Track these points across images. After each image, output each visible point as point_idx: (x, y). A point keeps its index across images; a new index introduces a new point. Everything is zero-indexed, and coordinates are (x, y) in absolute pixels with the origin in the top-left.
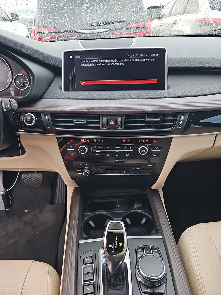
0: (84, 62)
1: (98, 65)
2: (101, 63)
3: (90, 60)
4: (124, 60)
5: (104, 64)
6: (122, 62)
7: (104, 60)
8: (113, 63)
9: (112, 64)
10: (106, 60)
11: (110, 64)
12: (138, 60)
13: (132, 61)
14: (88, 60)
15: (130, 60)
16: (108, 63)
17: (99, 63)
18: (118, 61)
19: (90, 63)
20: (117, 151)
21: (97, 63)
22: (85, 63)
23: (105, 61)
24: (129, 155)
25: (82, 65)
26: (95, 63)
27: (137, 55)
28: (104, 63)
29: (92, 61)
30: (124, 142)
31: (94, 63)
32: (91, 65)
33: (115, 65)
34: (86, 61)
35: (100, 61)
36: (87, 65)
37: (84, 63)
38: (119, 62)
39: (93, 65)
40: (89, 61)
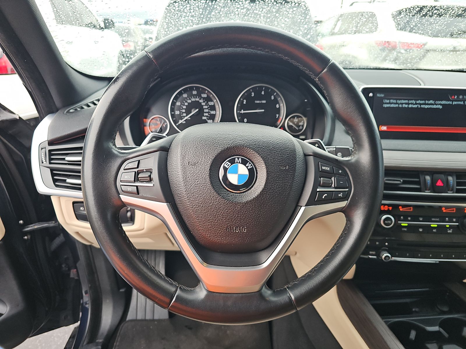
0: (388, 101)
1: (406, 106)
2: (412, 104)
3: (397, 99)
4: (443, 102)
5: (415, 106)
6: (441, 104)
7: (416, 100)
8: (428, 104)
9: (426, 107)
10: (419, 101)
11: (423, 106)
12: (462, 103)
13: (453, 104)
14: (393, 99)
15: (451, 103)
16: (421, 104)
17: (408, 104)
18: (435, 102)
19: (396, 103)
20: (434, 225)
21: (406, 104)
22: (390, 103)
23: (417, 102)
24: (452, 230)
25: (385, 106)
26: (404, 103)
27: (461, 97)
28: (416, 104)
29: (399, 102)
30: (444, 211)
31: (402, 104)
32: (397, 105)
33: (431, 108)
34: (392, 101)
35: (410, 102)
36: (392, 106)
37: (387, 103)
38: (436, 105)
39: (400, 106)
40: (395, 101)
